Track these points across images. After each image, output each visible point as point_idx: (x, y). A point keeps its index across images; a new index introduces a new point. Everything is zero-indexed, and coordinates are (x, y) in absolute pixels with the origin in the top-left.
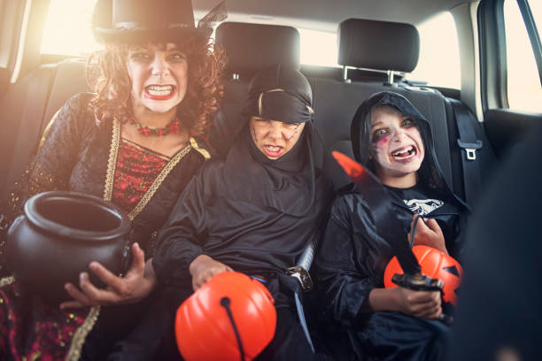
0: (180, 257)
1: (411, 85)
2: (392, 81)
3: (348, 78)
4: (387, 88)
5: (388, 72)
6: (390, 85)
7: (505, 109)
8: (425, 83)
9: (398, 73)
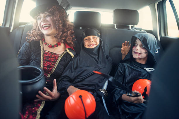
0: (64, 87)
1: (137, 29)
2: (130, 28)
3: (116, 27)
4: (129, 30)
5: (129, 25)
6: (130, 29)
7: (167, 37)
8: (141, 28)
9: (132, 26)
